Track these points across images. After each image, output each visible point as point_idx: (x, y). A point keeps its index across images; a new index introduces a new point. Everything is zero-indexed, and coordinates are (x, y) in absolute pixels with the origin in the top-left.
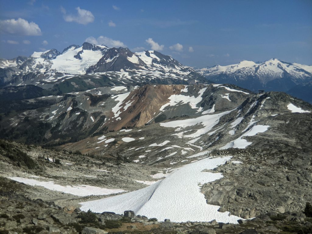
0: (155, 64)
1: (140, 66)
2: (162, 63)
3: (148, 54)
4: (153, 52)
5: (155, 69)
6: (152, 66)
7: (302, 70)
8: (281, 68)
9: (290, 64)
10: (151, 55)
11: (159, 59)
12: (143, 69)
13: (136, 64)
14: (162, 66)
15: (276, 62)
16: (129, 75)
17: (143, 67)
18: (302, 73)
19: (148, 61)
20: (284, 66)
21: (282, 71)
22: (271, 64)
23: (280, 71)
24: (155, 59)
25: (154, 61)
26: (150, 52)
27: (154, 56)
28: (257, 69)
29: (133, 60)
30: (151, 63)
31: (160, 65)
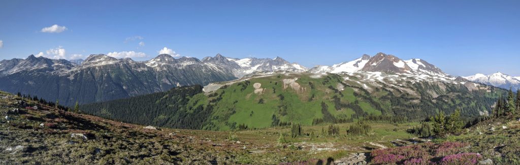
0: (420, 70)
1: (405, 70)
2: (427, 69)
3: (414, 61)
4: (419, 60)
5: (420, 73)
6: (418, 71)
7: (516, 79)
8: (503, 78)
9: (508, 75)
10: (417, 62)
11: (424, 66)
12: (408, 73)
13: (401, 68)
14: (427, 72)
15: (499, 74)
16: (381, 76)
17: (409, 71)
18: (516, 81)
19: (415, 67)
20: (505, 76)
21: (505, 80)
22: (497, 75)
23: (503, 79)
24: (421, 66)
25: (420, 67)
26: (417, 60)
27: (420, 63)
28: (489, 78)
29: (400, 65)
30: (417, 69)
31: (426, 71)
